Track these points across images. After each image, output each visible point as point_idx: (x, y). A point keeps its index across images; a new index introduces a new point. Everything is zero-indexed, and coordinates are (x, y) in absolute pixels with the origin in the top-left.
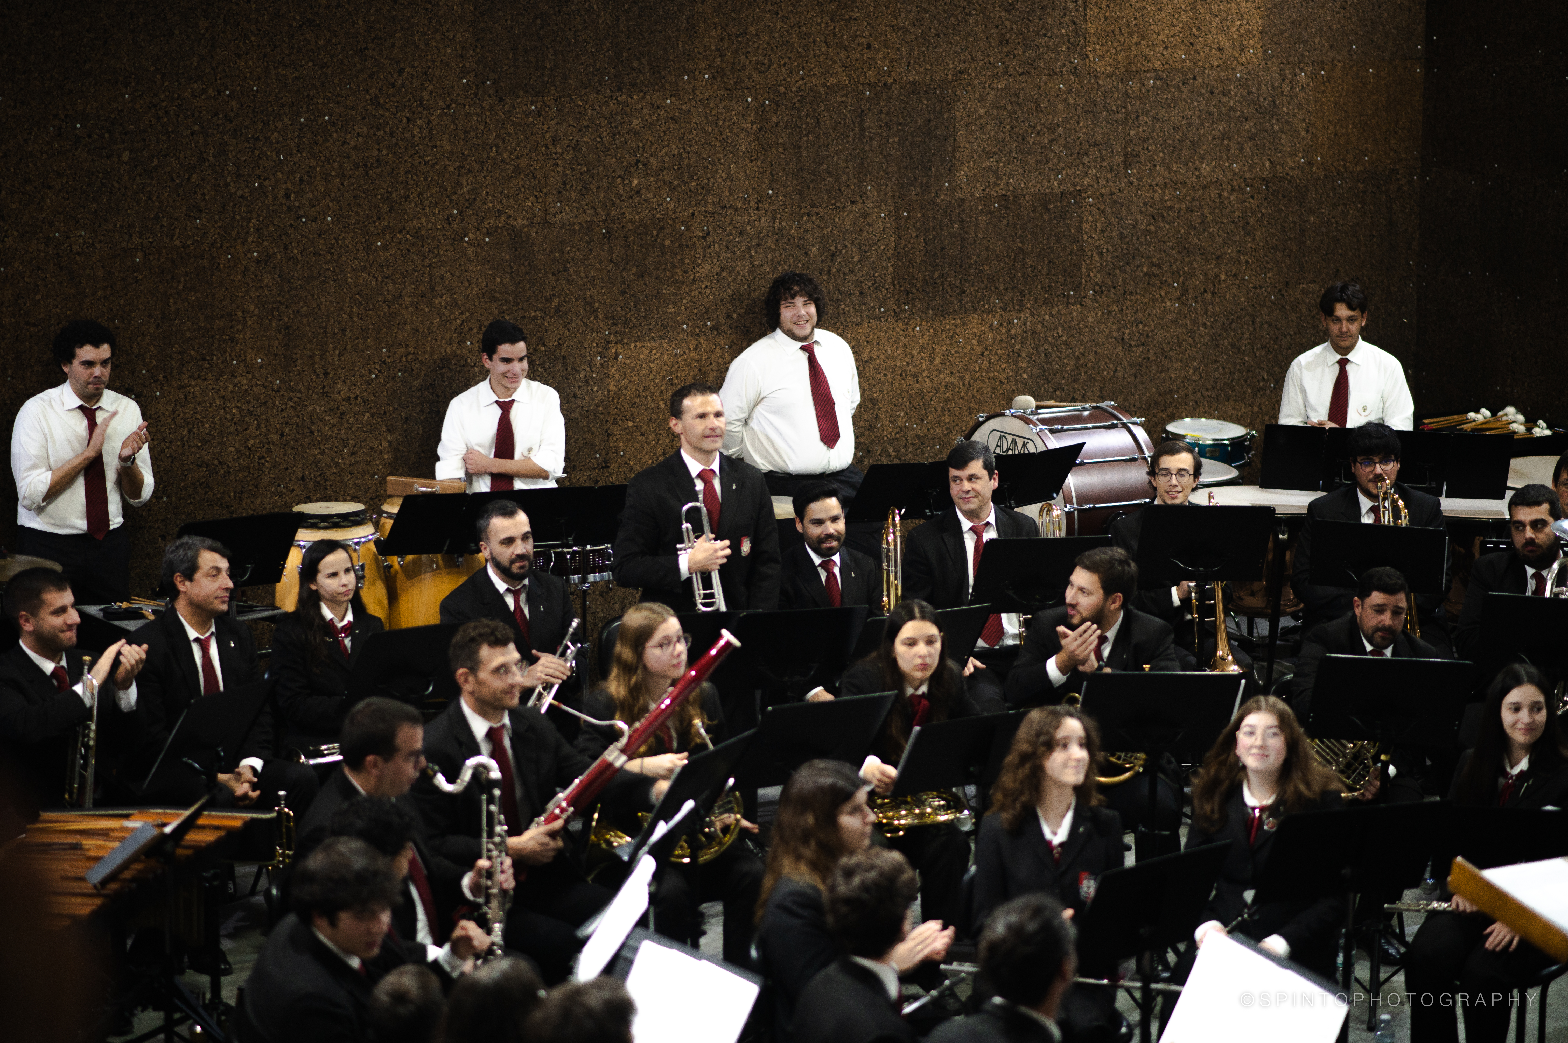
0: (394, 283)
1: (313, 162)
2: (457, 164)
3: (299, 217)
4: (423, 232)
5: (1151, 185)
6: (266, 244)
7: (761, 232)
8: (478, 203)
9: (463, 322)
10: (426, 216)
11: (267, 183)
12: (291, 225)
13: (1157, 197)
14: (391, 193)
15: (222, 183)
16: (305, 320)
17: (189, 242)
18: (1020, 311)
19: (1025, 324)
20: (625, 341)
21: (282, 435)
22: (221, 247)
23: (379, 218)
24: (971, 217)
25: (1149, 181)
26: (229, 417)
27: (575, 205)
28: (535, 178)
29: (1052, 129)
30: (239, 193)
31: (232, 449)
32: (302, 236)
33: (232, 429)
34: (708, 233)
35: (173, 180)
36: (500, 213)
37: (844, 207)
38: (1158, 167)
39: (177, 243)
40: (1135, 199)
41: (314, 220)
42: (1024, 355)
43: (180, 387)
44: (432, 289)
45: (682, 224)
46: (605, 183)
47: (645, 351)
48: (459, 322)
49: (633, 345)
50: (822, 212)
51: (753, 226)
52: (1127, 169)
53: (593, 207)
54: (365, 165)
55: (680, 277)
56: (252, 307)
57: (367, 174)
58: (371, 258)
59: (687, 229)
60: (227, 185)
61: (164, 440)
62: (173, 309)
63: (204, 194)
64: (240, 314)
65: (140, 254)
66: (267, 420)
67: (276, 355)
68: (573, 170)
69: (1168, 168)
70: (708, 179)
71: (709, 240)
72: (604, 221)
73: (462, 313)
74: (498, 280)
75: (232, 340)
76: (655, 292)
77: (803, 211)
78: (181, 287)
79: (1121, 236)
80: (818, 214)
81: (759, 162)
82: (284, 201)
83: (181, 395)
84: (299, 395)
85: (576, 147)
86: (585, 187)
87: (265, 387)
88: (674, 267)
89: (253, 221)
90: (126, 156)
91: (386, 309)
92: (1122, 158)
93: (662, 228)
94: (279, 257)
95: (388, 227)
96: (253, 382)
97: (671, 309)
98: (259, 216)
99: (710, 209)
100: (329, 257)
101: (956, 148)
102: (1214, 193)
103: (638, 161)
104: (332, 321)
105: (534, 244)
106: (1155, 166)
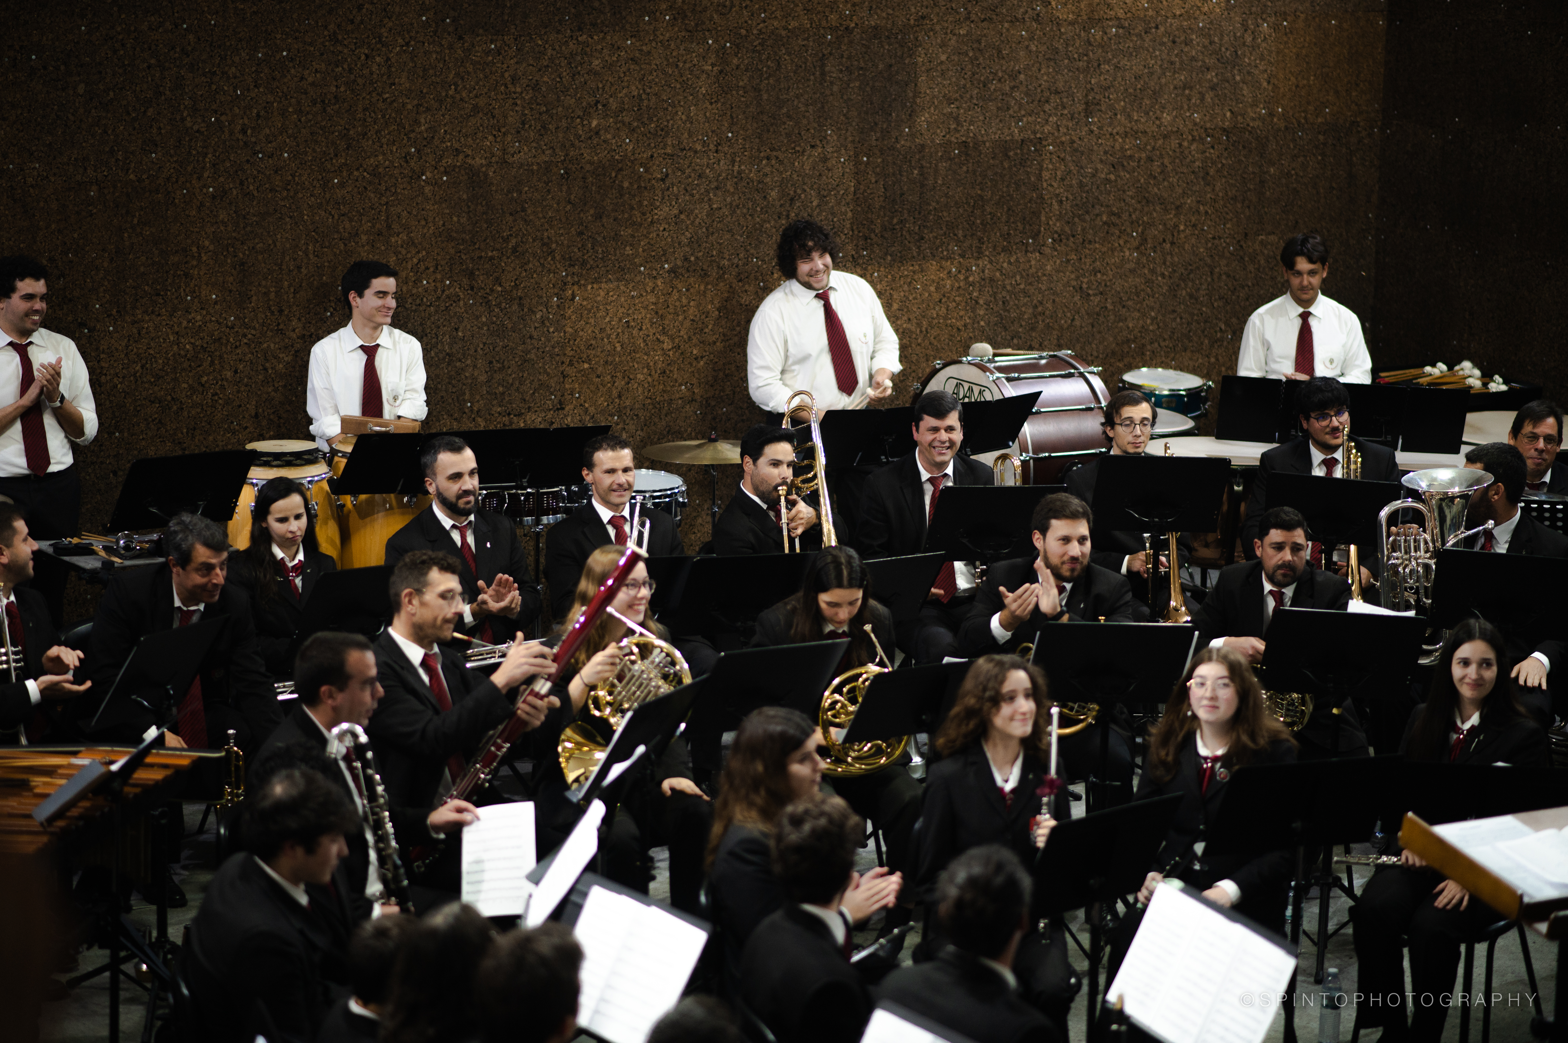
0: (351, 220)
1: (270, 98)
2: (416, 102)
3: (256, 153)
4: (380, 170)
5: (1111, 134)
6: (222, 179)
7: (719, 175)
8: (436, 142)
9: (419, 260)
10: (384, 154)
11: (223, 118)
12: (248, 161)
13: (1117, 146)
14: (348, 130)
15: (178, 117)
16: (260, 257)
17: (144, 177)
18: (978, 258)
19: (983, 272)
20: (582, 282)
21: (236, 372)
22: (177, 182)
23: (336, 155)
24: (930, 163)
25: (1110, 129)
26: (182, 352)
27: (534, 145)
28: (494, 117)
29: (1014, 76)
30: (196, 127)
31: (185, 385)
32: (259, 172)
33: (186, 365)
34: (667, 175)
35: (128, 113)
36: (458, 152)
37: (804, 151)
38: (1119, 116)
39: (132, 177)
40: (1095, 148)
41: (271, 156)
42: (981, 302)
43: (134, 323)
44: (389, 227)
45: (641, 165)
46: (564, 123)
47: (602, 293)
48: (415, 260)
49: (589, 287)
50: (781, 156)
51: (712, 169)
52: (1087, 117)
53: (552, 148)
54: (323, 101)
55: (638, 219)
56: (207, 243)
57: (325, 110)
58: (328, 196)
59: (646, 171)
60: (183, 120)
61: (117, 375)
62: (127, 243)
63: (160, 128)
64: (194, 249)
65: (94, 188)
66: (221, 357)
67: (230, 291)
68: (532, 109)
69: (1129, 117)
70: (668, 121)
71: (668, 183)
72: (563, 162)
73: (418, 252)
74: (455, 219)
75: (186, 275)
76: (612, 234)
77: (762, 155)
78: (135, 221)
79: (1081, 185)
80: (777, 158)
81: (719, 105)
82: (240, 137)
83: (135, 331)
84: (253, 332)
85: (536, 87)
86: (544, 127)
87: (219, 324)
88: (632, 208)
89: (210, 156)
90: (81, 89)
91: (342, 247)
92: (1084, 106)
93: (621, 170)
94: (235, 192)
95: (345, 164)
96: (208, 318)
97: (629, 251)
98: (215, 151)
99: (669, 150)
100: (285, 193)
101: (916, 94)
102: (1174, 143)
103: (598, 102)
104: (287, 258)
105: (492, 184)
106: (1116, 115)
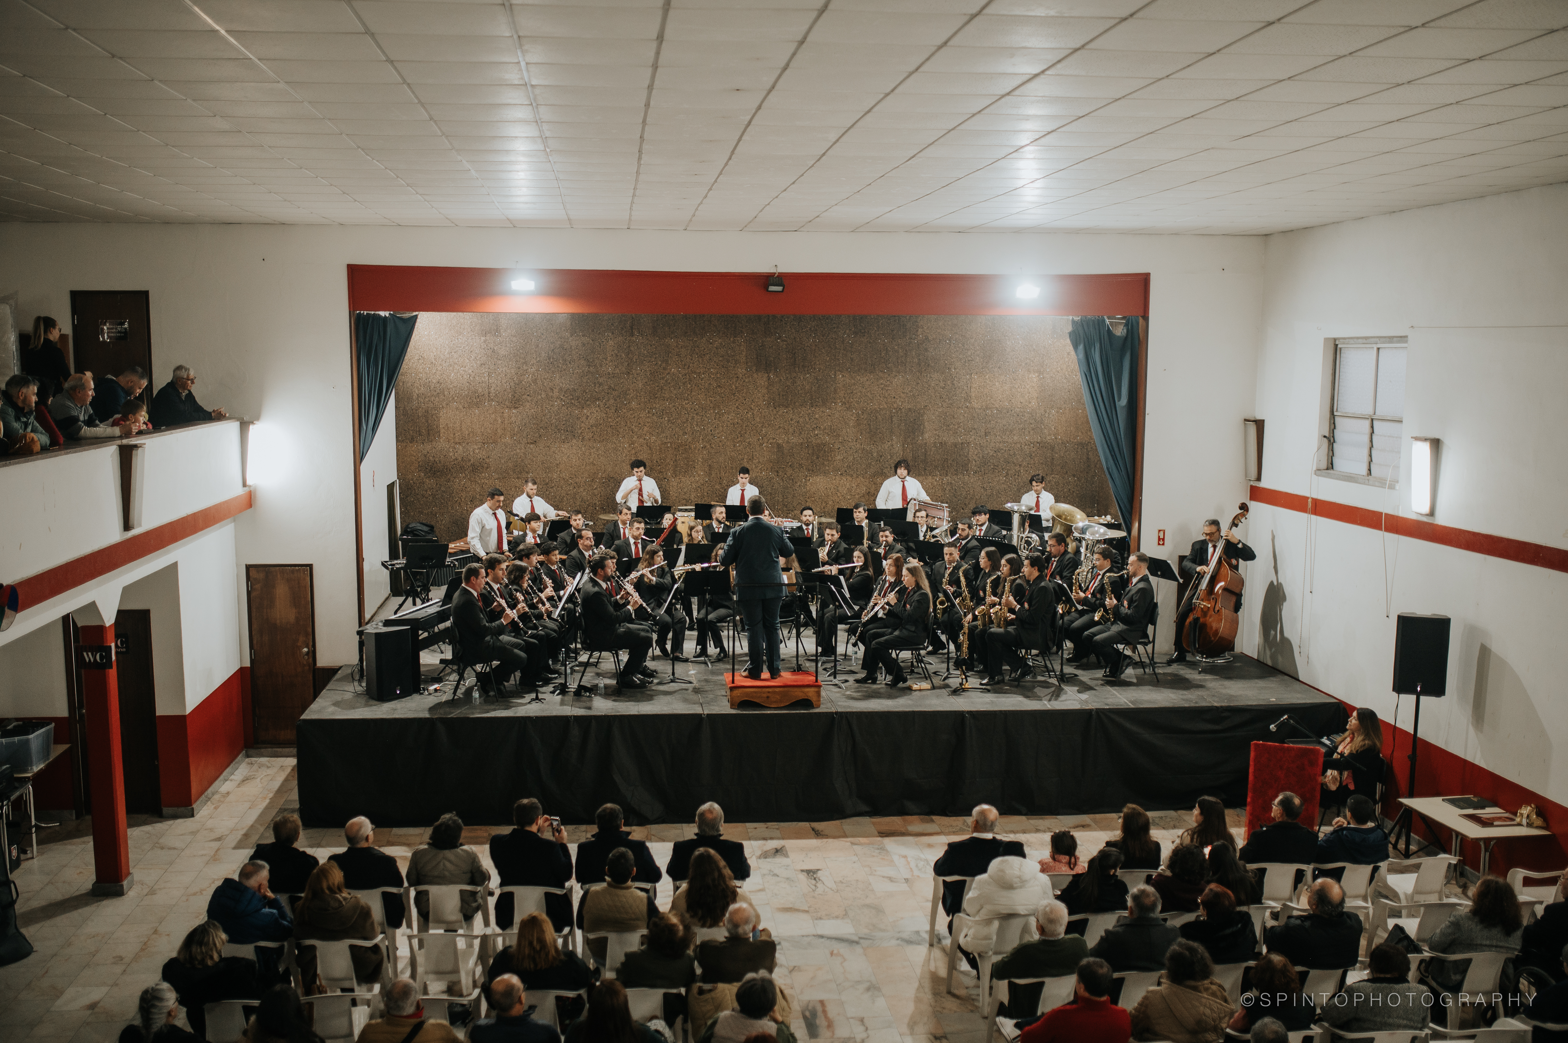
5: (995, 442)
7: (857, 448)
13: (997, 446)
20: (812, 476)
25: (994, 440)
28: (785, 430)
29: (959, 424)
36: (774, 438)
38: (998, 437)
40: (989, 446)
45: (831, 444)
47: (818, 479)
49: (814, 477)
52: (986, 436)
53: (803, 439)
55: (830, 459)
59: (833, 446)
68: (797, 428)
69: (1002, 438)
70: (840, 433)
72: (806, 442)
73: (761, 465)
74: (773, 457)
75: (693, 467)
76: (822, 463)
77: (871, 443)
79: (983, 457)
81: (857, 429)
82: (710, 432)
83: (679, 481)
84: (712, 483)
85: (798, 422)
86: (801, 433)
87: (703, 481)
88: (828, 456)
89: (701, 437)
90: (666, 419)
92: (984, 433)
93: (825, 445)
94: (708, 447)
95: (740, 441)
96: (700, 479)
97: (827, 468)
99: (840, 441)
100: (722, 447)
101: (924, 427)
102: (1019, 446)
103: (817, 426)
104: (722, 464)
106: (996, 436)
